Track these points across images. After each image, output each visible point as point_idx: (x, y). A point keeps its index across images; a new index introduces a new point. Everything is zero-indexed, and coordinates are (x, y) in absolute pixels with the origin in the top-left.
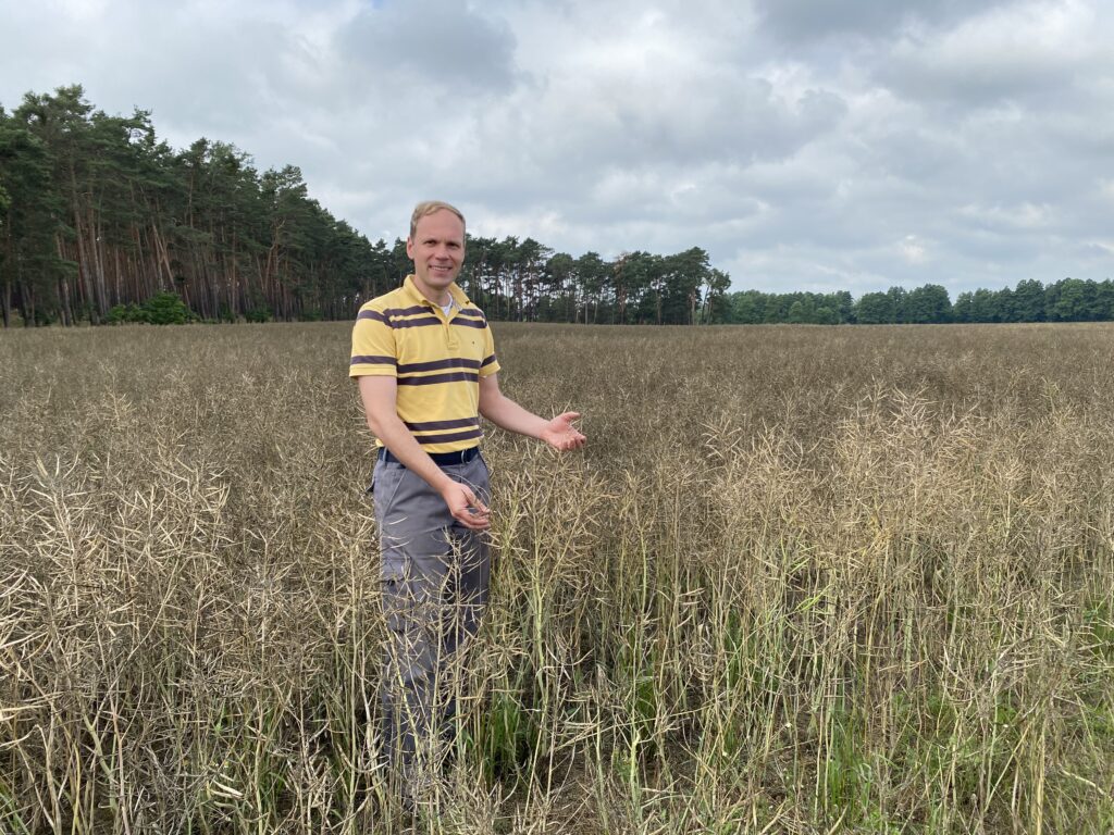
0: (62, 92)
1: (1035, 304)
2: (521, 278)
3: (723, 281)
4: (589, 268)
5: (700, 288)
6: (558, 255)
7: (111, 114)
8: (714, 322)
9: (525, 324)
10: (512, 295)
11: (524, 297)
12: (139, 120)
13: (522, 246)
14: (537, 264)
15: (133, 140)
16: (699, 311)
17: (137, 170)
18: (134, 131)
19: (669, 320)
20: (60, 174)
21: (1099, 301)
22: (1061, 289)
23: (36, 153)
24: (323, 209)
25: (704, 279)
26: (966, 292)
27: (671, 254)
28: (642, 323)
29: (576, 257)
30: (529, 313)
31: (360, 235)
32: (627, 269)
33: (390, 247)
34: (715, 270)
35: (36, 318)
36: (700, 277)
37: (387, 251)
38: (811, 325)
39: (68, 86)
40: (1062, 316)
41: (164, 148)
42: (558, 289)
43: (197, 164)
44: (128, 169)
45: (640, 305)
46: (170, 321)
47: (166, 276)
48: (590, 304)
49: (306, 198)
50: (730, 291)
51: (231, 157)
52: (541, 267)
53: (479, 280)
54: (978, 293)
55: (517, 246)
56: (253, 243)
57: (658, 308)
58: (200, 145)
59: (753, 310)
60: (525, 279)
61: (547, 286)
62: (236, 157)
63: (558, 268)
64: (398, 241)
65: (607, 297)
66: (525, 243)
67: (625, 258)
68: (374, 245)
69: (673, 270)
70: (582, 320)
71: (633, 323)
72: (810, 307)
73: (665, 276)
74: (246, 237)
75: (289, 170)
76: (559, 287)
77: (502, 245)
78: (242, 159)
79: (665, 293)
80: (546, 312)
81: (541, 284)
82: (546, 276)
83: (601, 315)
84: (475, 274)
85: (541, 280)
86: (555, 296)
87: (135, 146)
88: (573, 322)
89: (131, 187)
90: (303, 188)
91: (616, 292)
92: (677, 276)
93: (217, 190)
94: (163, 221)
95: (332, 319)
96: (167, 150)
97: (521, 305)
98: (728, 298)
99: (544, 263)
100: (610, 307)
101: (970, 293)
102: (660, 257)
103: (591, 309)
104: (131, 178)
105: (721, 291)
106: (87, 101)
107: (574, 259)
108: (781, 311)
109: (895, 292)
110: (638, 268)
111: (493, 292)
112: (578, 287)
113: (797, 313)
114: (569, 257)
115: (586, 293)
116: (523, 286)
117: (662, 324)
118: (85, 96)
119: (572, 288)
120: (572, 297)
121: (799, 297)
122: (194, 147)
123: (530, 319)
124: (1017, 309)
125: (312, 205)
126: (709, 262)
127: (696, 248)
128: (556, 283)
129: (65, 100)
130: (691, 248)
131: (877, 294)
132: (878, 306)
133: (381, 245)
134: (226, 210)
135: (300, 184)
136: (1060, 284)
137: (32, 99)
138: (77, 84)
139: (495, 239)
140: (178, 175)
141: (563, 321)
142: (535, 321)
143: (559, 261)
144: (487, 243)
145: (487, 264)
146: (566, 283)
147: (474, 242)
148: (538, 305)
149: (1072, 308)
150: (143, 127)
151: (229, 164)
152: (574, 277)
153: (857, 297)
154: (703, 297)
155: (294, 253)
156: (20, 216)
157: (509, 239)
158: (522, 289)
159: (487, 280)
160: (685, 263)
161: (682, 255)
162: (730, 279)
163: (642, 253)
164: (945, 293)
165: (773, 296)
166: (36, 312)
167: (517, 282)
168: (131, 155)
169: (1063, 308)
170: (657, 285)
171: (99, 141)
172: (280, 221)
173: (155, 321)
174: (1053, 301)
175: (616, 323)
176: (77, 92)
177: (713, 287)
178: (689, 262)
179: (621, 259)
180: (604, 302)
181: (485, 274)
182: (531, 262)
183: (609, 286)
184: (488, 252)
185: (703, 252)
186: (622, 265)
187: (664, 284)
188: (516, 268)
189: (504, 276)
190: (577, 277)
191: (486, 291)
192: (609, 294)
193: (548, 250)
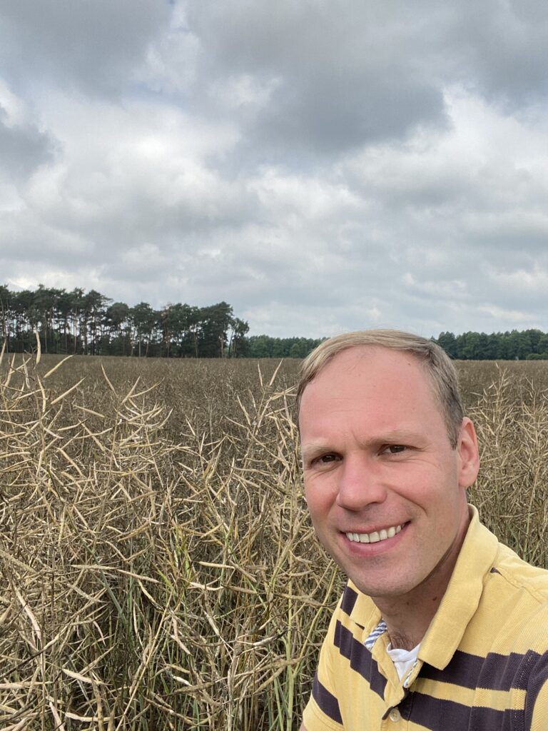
2: (86, 320)
3: (243, 327)
4: (143, 315)
5: (227, 332)
6: (116, 304)
8: (237, 357)
9: (89, 357)
10: (78, 333)
11: (88, 336)
13: (87, 296)
14: (99, 310)
16: (226, 349)
19: (203, 354)
22: (467, 338)
25: (229, 325)
27: (205, 307)
28: (184, 357)
29: (131, 306)
30: (92, 349)
32: (172, 316)
34: (238, 319)
36: (227, 324)
42: (116, 330)
45: (182, 343)
48: (142, 342)
50: (248, 335)
52: (103, 313)
53: (51, 321)
55: (83, 295)
57: (196, 346)
59: (265, 350)
60: (89, 322)
61: (108, 328)
63: (116, 313)
65: (156, 337)
66: (90, 293)
67: (170, 308)
69: (206, 318)
70: (136, 354)
71: (177, 357)
72: (304, 347)
73: (200, 323)
76: (117, 328)
77: (70, 294)
79: (201, 334)
80: (103, 347)
81: (103, 326)
82: (106, 320)
83: (151, 351)
84: (48, 316)
85: (103, 322)
88: (128, 355)
91: (163, 333)
92: (209, 323)
97: (86, 341)
98: (247, 339)
99: (105, 309)
100: (158, 345)
102: (197, 308)
103: (143, 345)
105: (242, 334)
108: (284, 351)
110: (178, 317)
111: (62, 331)
112: (133, 329)
113: (296, 352)
114: (125, 306)
115: (139, 333)
116: (88, 327)
117: (199, 357)
119: (128, 329)
120: (128, 336)
121: (296, 340)
123: (93, 353)
126: (233, 313)
127: (223, 303)
128: (115, 325)
130: (219, 302)
136: (465, 335)
139: (64, 290)
141: (121, 355)
142: (97, 355)
143: (118, 308)
144: (58, 293)
145: (58, 309)
146: (123, 326)
147: (47, 291)
148: (100, 342)
149: (473, 351)
152: (129, 321)
154: (229, 339)
157: (77, 290)
158: (86, 330)
159: (57, 322)
160: (216, 313)
161: (213, 307)
162: (249, 326)
163: (183, 304)
165: (278, 340)
167: (83, 324)
169: (468, 352)
170: (195, 329)
175: (164, 357)
177: (236, 331)
178: (218, 313)
179: (167, 308)
180: (153, 341)
181: (55, 317)
182: (95, 308)
183: (157, 329)
184: (58, 300)
185: (229, 306)
186: (168, 313)
187: (200, 328)
188: (82, 313)
189: (72, 319)
190: (132, 321)
191: (56, 330)
192: (157, 335)
193: (108, 299)
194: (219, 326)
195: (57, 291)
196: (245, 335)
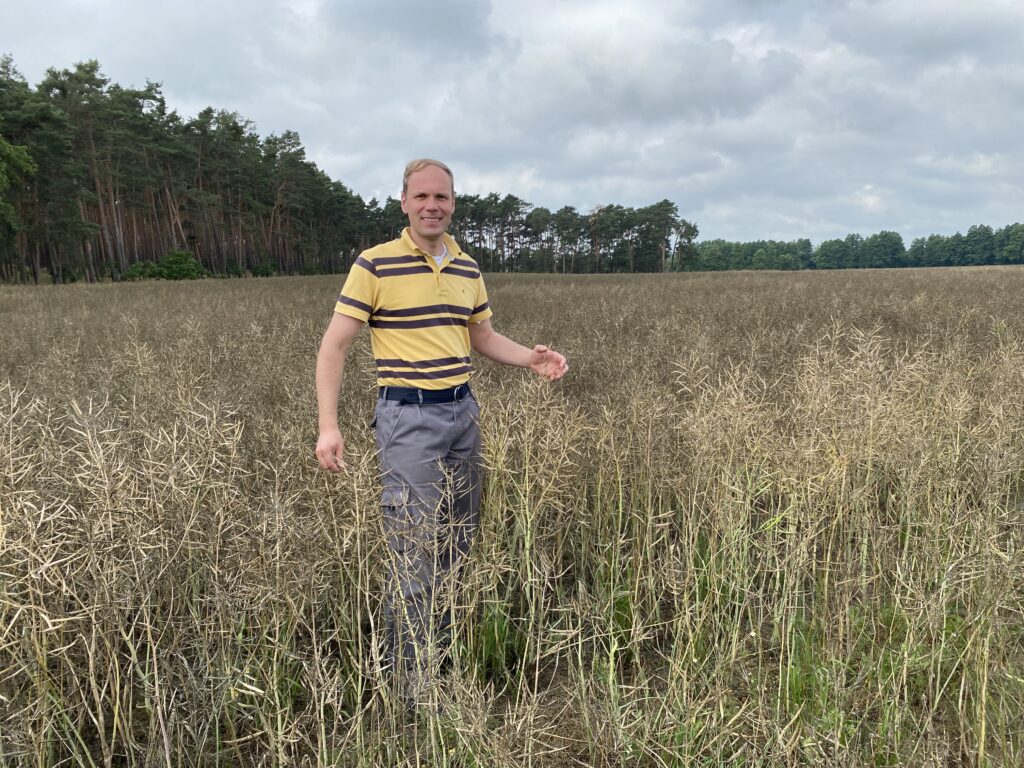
0: (80, 67)
1: (985, 248)
2: (503, 231)
3: (691, 231)
4: (567, 222)
5: (669, 238)
6: (537, 209)
7: (125, 87)
8: (682, 270)
9: (507, 275)
10: (494, 247)
11: (506, 249)
12: (150, 93)
13: (503, 202)
14: (517, 219)
15: (146, 110)
16: (669, 260)
17: (151, 138)
18: (146, 102)
19: (640, 268)
20: (79, 144)
22: (1009, 233)
23: (58, 124)
24: (320, 170)
25: (673, 230)
26: (920, 238)
27: (642, 207)
28: (616, 272)
29: (553, 211)
30: (511, 265)
31: (354, 194)
32: (602, 221)
33: (382, 205)
34: (684, 221)
35: (63, 275)
36: (669, 228)
37: (379, 209)
38: (774, 271)
39: (85, 61)
40: (1011, 258)
41: (174, 117)
42: (537, 241)
43: (205, 132)
44: (141, 137)
45: (614, 255)
46: (184, 277)
47: (179, 236)
48: (567, 255)
49: (305, 161)
50: (697, 240)
51: (235, 123)
52: (522, 221)
53: (465, 234)
54: (931, 239)
55: (499, 201)
56: (257, 203)
57: (631, 257)
58: (208, 113)
59: (719, 258)
60: (506, 233)
61: (527, 239)
62: (241, 124)
63: (537, 221)
64: (390, 199)
65: (582, 248)
66: (506, 198)
67: (600, 211)
68: (367, 204)
69: (643, 222)
70: (560, 270)
71: (607, 272)
72: (772, 254)
73: (636, 227)
74: (251, 198)
75: (288, 135)
76: (538, 239)
77: (484, 201)
78: (245, 126)
79: (637, 243)
80: (526, 263)
81: (522, 237)
82: (526, 229)
83: (577, 265)
84: (461, 228)
85: (522, 233)
86: (534, 248)
87: (147, 115)
88: (551, 272)
89: (145, 154)
90: (301, 152)
91: (592, 243)
92: (648, 227)
93: (222, 155)
94: (175, 185)
95: (331, 273)
96: (177, 119)
97: (503, 257)
98: (695, 247)
99: (524, 217)
100: (586, 258)
101: (923, 239)
102: (632, 209)
103: (568, 258)
104: (144, 146)
105: (689, 240)
106: (102, 75)
107: (552, 213)
108: (746, 258)
109: (852, 239)
110: (611, 221)
111: (477, 245)
112: (556, 239)
113: (761, 260)
114: (547, 211)
115: (563, 245)
116: (505, 239)
117: (634, 272)
118: (101, 70)
119: (550, 240)
120: (551, 248)
121: (762, 245)
122: (201, 115)
123: (512, 270)
124: (968, 253)
125: (310, 167)
126: (678, 214)
127: (666, 201)
128: (535, 236)
129: (83, 74)
130: (661, 200)
131: (836, 241)
132: (837, 252)
133: (374, 203)
134: (232, 173)
135: (299, 148)
136: (1009, 229)
137: (53, 74)
138: (94, 59)
139: (478, 196)
140: (187, 141)
141: (543, 271)
142: (516, 271)
143: (538, 215)
144: (471, 199)
145: (472, 219)
146: (544, 236)
148: (519, 256)
149: (1020, 251)
150: (154, 98)
151: (233, 130)
152: (552, 230)
153: (816, 244)
154: (672, 247)
155: (294, 211)
156: (46, 182)
157: (492, 195)
158: (503, 242)
159: (472, 234)
160: (655, 215)
161: (653, 207)
162: (698, 229)
163: (615, 206)
164: (900, 239)
165: (738, 245)
166: (63, 270)
167: (500, 235)
168: (144, 124)
169: (1012, 252)
170: (630, 236)
171: (115, 112)
172: (281, 183)
173: (170, 277)
174: (1002, 245)
175: (592, 272)
176: (94, 67)
177: (682, 237)
178: (659, 214)
179: (596, 212)
180: (580, 252)
181: (469, 228)
182: (513, 217)
183: (584, 238)
184: (472, 208)
185: (673, 204)
186: (596, 218)
187: (636, 235)
188: (498, 223)
189: (487, 230)
190: (555, 230)
191: (471, 244)
192: (584, 245)
193: (527, 205)
194: (660, 231)
195: (470, 197)
196: (693, 241)
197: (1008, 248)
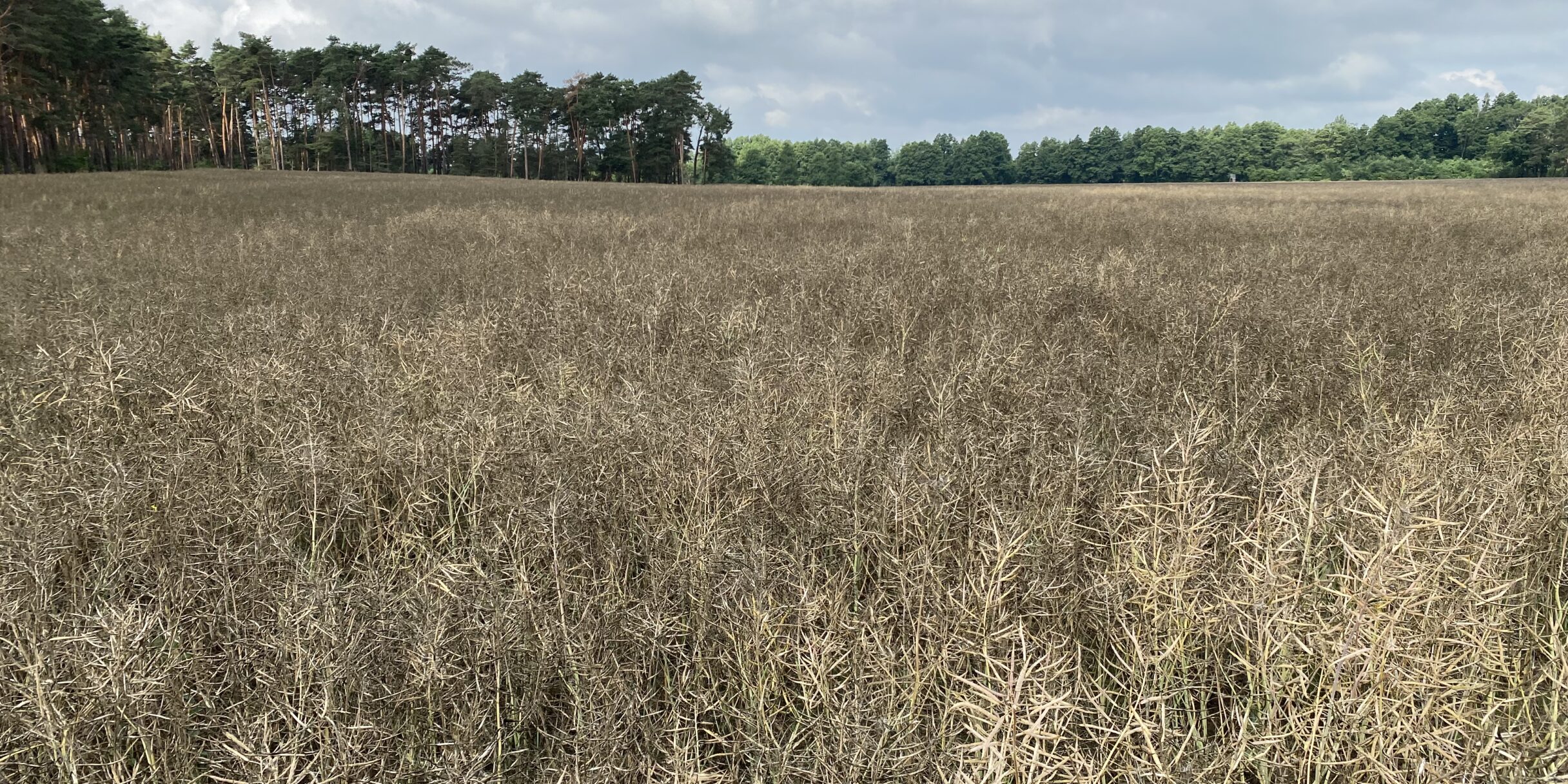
1: (1111, 159)
2: (422, 107)
3: (721, 122)
4: (529, 97)
5: (689, 131)
6: (479, 73)
8: (710, 180)
9: (432, 180)
10: (408, 131)
11: (428, 136)
13: (422, 58)
14: (446, 87)
16: (690, 163)
19: (647, 175)
21: (1184, 155)
22: (1140, 140)
25: (695, 118)
26: (1030, 143)
27: (647, 80)
28: (610, 179)
29: (506, 78)
32: (584, 99)
33: (204, 54)
34: (710, 106)
36: (689, 115)
37: (199, 61)
38: (839, 188)
40: (1142, 174)
42: (480, 125)
45: (605, 152)
48: (530, 149)
52: (453, 92)
54: (1044, 144)
55: (413, 58)
57: (632, 157)
59: (762, 165)
60: (428, 109)
61: (464, 121)
63: (479, 93)
65: (556, 140)
66: (427, 53)
67: (580, 82)
68: (176, 51)
69: (651, 102)
70: (520, 173)
71: (596, 179)
72: (836, 159)
73: (639, 111)
76: (483, 123)
77: (390, 56)
79: (641, 135)
80: (464, 160)
81: (454, 117)
82: (461, 105)
83: (548, 166)
84: (349, 99)
85: (454, 110)
86: (476, 135)
88: (506, 175)
91: (570, 132)
92: (657, 112)
97: (424, 148)
98: (727, 144)
99: (458, 85)
100: (561, 155)
101: (1035, 144)
102: (631, 82)
103: (532, 155)
105: (719, 136)
107: (504, 81)
108: (799, 167)
109: (943, 141)
110: (599, 99)
111: (379, 127)
112: (511, 123)
113: (819, 170)
114: (496, 78)
115: (524, 133)
116: (426, 118)
117: (638, 181)
119: (502, 124)
120: (503, 138)
121: (821, 146)
123: (439, 170)
124: (1090, 165)
127: (682, 72)
128: (477, 115)
130: (675, 71)
131: (921, 144)
132: (923, 159)
136: (1139, 133)
139: (378, 47)
141: (491, 174)
142: (448, 173)
143: (481, 83)
144: (366, 52)
145: (368, 83)
146: (492, 117)
147: (344, 49)
148: (451, 148)
149: (1153, 164)
152: (504, 108)
153: (895, 149)
154: (694, 144)
157: (401, 47)
158: (423, 125)
159: (368, 109)
160: (667, 93)
161: (663, 82)
162: (731, 118)
163: (605, 75)
164: (1005, 143)
165: (787, 145)
167: (414, 113)
169: (1143, 165)
170: (630, 124)
174: (1131, 155)
175: (571, 178)
177: (707, 130)
178: (673, 93)
179: (575, 83)
180: (551, 146)
181: (364, 100)
182: (438, 84)
183: (558, 123)
184: (367, 66)
185: (692, 78)
186: (576, 92)
187: (639, 122)
188: (413, 92)
189: (395, 105)
190: (510, 109)
191: (366, 125)
192: (559, 134)
193: (462, 65)
194: (674, 119)
195: (364, 48)
196: (725, 137)
197: (1140, 159)
